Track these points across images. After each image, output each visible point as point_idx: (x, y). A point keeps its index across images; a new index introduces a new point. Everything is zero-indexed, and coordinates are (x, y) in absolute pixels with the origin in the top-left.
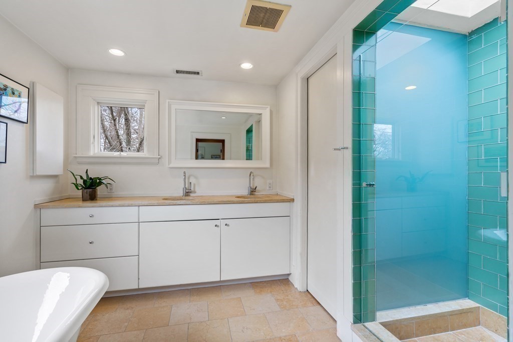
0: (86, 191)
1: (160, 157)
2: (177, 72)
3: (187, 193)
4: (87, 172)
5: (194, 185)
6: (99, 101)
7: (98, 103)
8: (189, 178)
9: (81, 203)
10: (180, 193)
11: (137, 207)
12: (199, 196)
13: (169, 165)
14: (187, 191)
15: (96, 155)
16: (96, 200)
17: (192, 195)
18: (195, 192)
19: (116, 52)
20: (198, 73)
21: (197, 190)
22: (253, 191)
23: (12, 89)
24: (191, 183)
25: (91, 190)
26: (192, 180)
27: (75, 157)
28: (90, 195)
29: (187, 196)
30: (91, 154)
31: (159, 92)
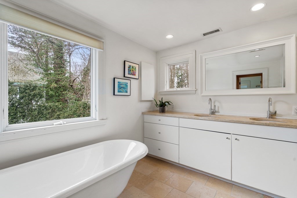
0: (160, 107)
1: (196, 89)
2: (204, 35)
3: (213, 113)
4: (162, 99)
5: (218, 107)
6: (169, 64)
7: (168, 65)
8: (214, 102)
9: (158, 114)
10: (208, 112)
11: (178, 118)
12: (221, 115)
13: (201, 94)
14: (213, 111)
15: (167, 91)
16: (165, 112)
17: (216, 114)
18: (218, 112)
19: (170, 37)
20: (218, 30)
21: (220, 110)
22: (273, 115)
23: (133, 66)
24: (215, 106)
25: (162, 107)
26: (217, 104)
27: (160, 92)
28: (162, 110)
29: (213, 114)
30: (165, 90)
31: (195, 51)
